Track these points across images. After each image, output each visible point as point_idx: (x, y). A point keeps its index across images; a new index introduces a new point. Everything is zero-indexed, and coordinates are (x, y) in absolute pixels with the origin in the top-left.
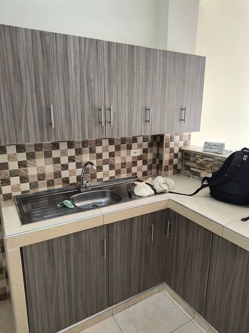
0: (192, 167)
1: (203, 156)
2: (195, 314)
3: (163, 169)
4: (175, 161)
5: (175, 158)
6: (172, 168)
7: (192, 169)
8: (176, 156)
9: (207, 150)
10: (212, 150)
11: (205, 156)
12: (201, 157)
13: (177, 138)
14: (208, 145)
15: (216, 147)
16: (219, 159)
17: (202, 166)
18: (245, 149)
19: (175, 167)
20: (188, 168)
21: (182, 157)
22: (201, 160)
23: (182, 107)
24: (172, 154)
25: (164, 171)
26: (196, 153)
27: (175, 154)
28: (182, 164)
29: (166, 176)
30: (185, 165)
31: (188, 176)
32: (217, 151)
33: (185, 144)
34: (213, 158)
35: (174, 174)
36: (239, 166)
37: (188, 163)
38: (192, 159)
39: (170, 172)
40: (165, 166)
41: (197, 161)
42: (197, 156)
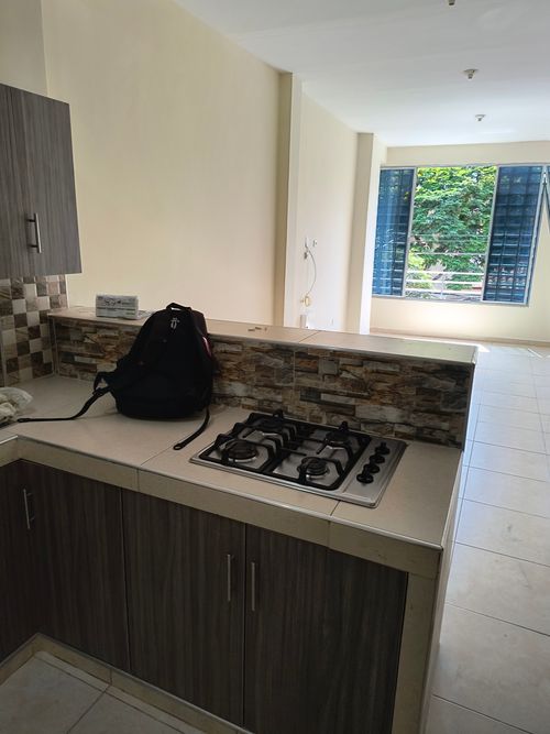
0: (78, 355)
1: (96, 326)
2: (114, 674)
3: (4, 367)
4: (35, 345)
5: (31, 338)
6: (29, 361)
7: (77, 359)
8: (34, 332)
9: (105, 313)
10: (114, 314)
11: (101, 327)
12: (92, 330)
13: (31, 290)
14: (104, 303)
15: (121, 306)
16: (129, 330)
17: (98, 350)
18: (173, 305)
19: (37, 358)
20: (68, 357)
21: (52, 334)
22: (95, 337)
23: (26, 215)
24: (24, 329)
25: (8, 372)
26: (81, 323)
27: (30, 329)
28: (53, 350)
29: (16, 383)
30: (60, 353)
31: (72, 376)
32: (124, 313)
33: (55, 304)
34: (116, 329)
35: (35, 376)
36: (165, 341)
37: (65, 347)
38: (74, 336)
39: (25, 372)
40: (9, 360)
41: (86, 340)
42: (84, 329)
